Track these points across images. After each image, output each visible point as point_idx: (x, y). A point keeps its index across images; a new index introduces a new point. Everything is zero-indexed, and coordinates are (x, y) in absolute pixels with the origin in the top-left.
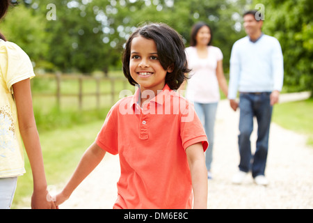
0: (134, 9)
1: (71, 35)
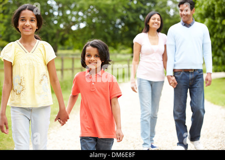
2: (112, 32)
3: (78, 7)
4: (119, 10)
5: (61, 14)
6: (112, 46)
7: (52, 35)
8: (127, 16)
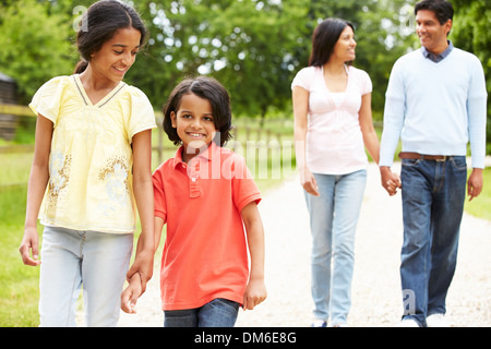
0: (215, 8)
2: (275, 78)
3: (212, 29)
4: (291, 36)
6: (275, 105)
7: (162, 83)
8: (305, 48)
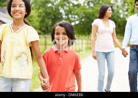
0: (76, 7)
1: (48, 18)
5: (67, 17)
